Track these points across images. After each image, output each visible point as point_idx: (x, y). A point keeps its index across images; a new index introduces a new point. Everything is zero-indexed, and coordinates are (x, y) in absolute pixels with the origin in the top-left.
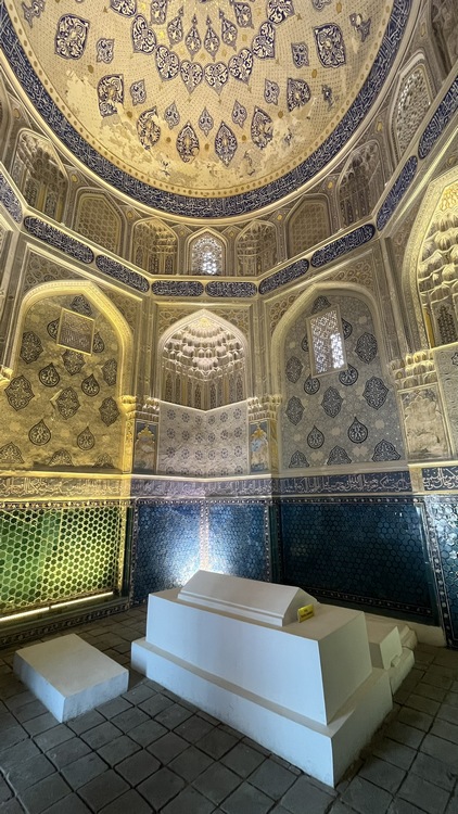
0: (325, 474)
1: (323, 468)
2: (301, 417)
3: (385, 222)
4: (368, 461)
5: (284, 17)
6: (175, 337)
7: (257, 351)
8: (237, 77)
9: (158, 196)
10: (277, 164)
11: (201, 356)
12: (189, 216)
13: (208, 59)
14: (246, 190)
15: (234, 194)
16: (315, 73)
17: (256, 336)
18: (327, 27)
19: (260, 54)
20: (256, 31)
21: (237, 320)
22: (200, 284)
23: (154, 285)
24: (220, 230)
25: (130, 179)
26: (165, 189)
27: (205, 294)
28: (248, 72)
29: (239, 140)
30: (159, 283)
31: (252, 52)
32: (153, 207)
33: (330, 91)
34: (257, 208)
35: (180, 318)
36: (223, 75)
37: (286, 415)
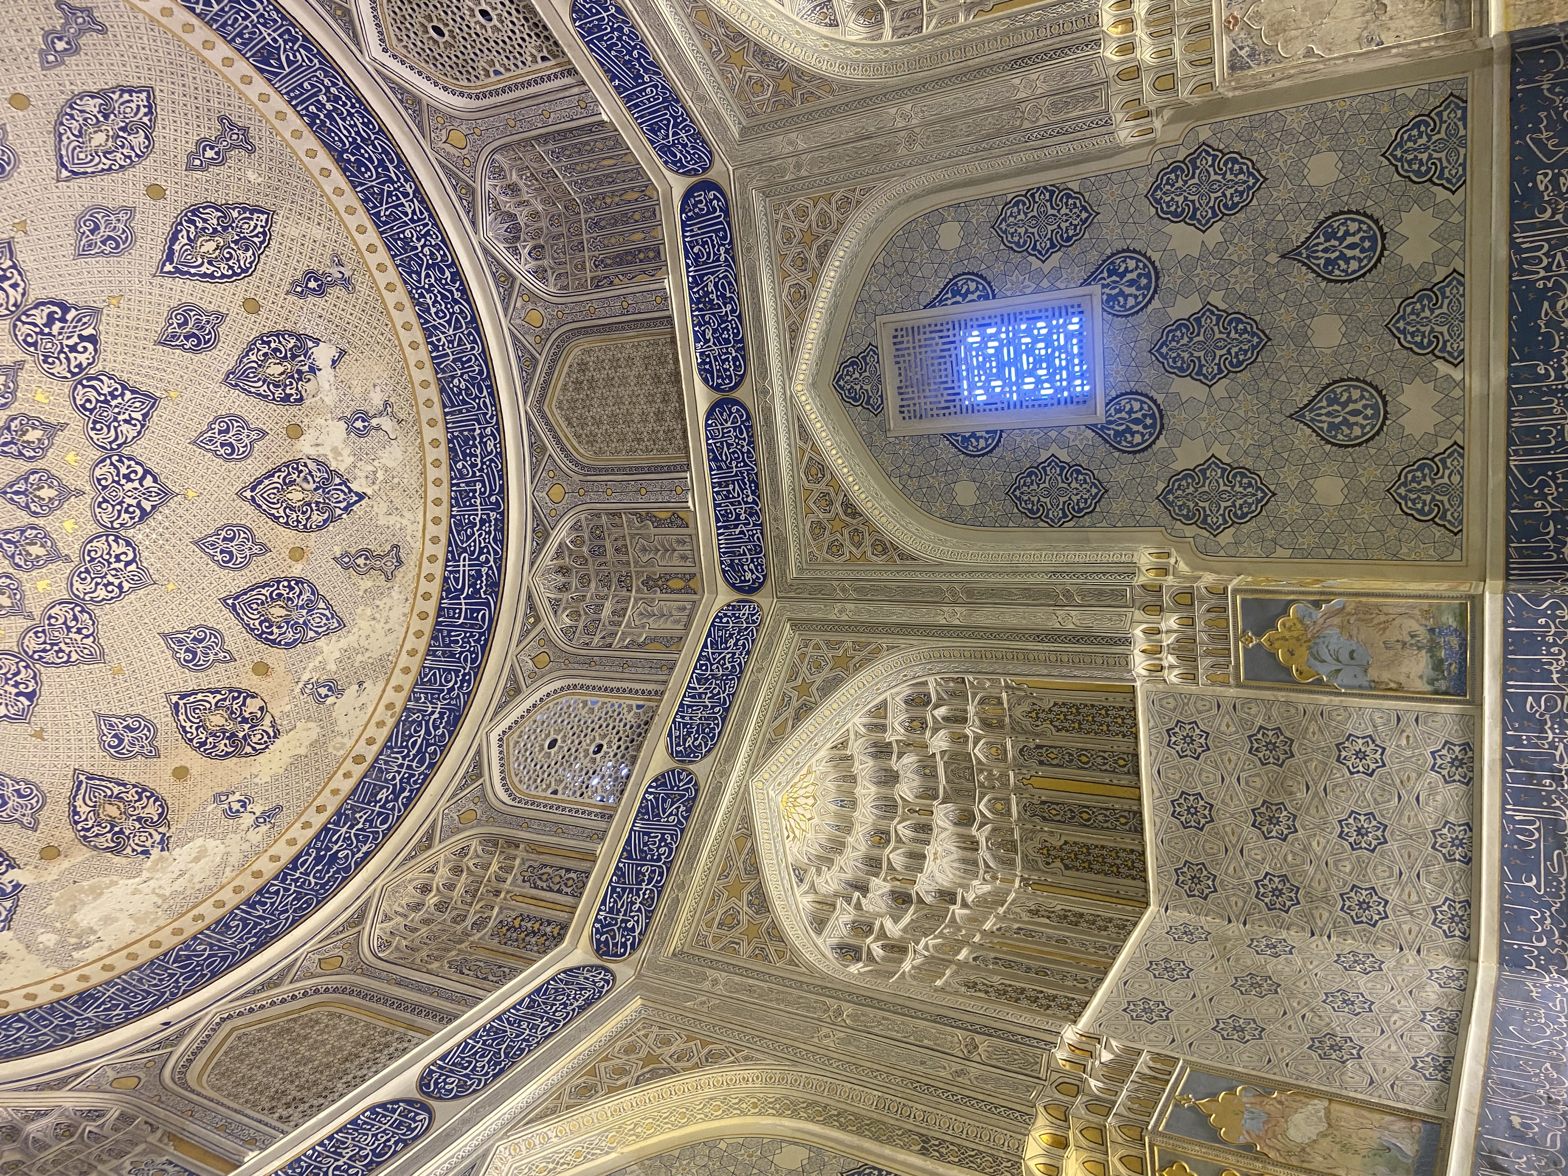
0: (1499, 374)
1: (1476, 384)
2: (1244, 472)
3: (698, 136)
4: (1462, 210)
5: (92, 339)
6: (819, 923)
7: (956, 616)
8: (144, 514)
9: (318, 860)
10: (411, 479)
11: (917, 859)
12: (426, 778)
13: (58, 573)
14: (435, 588)
15: (427, 626)
16: (252, 306)
17: (900, 614)
18: (174, 239)
19: (128, 432)
20: (76, 421)
21: (825, 673)
22: (660, 781)
23: (601, 948)
24: (513, 691)
25: (222, 925)
26: (310, 833)
27: (701, 768)
28: (148, 481)
29: (297, 570)
30: (603, 927)
31: (114, 451)
32: (345, 881)
33: (311, 275)
34: (501, 561)
35: (754, 869)
36: (116, 549)
37: (1226, 537)
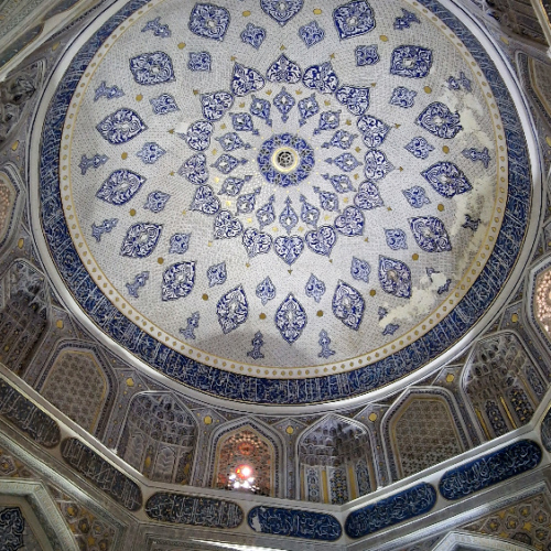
5: (333, 74)
8: (383, 139)
13: (360, 170)
18: (338, 25)
19: (364, 105)
28: (379, 124)
29: (447, 157)
31: (362, 115)
36: (377, 156)
